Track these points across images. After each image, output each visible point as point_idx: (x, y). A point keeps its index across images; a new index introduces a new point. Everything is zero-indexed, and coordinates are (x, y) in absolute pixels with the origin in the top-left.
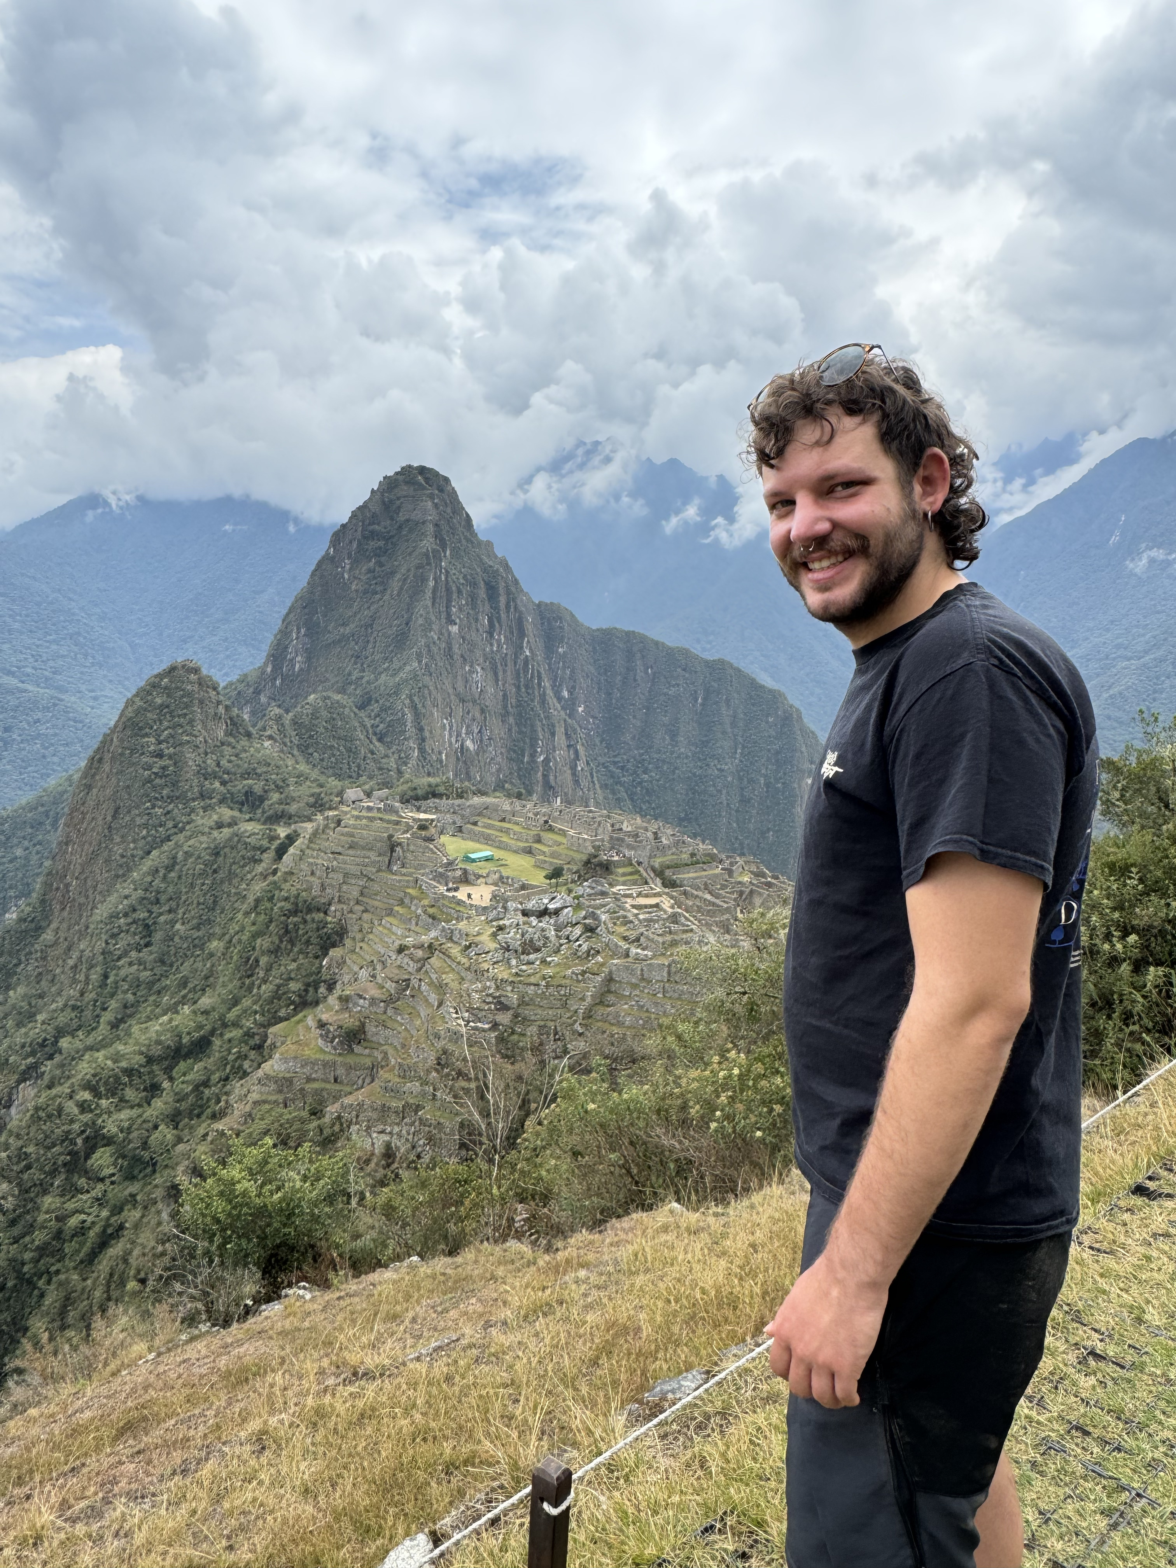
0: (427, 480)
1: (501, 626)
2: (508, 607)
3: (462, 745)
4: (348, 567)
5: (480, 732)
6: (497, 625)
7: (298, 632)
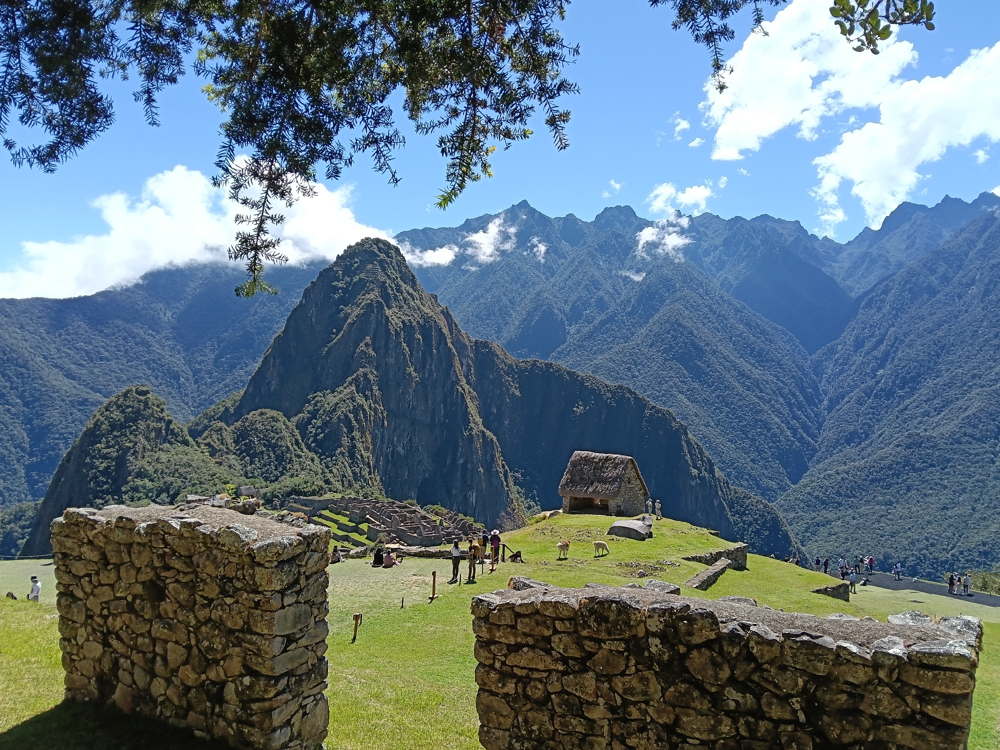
0: (379, 249)
1: (432, 360)
2: (439, 344)
3: (393, 451)
4: (315, 313)
5: (410, 440)
6: (429, 358)
7: (275, 362)
